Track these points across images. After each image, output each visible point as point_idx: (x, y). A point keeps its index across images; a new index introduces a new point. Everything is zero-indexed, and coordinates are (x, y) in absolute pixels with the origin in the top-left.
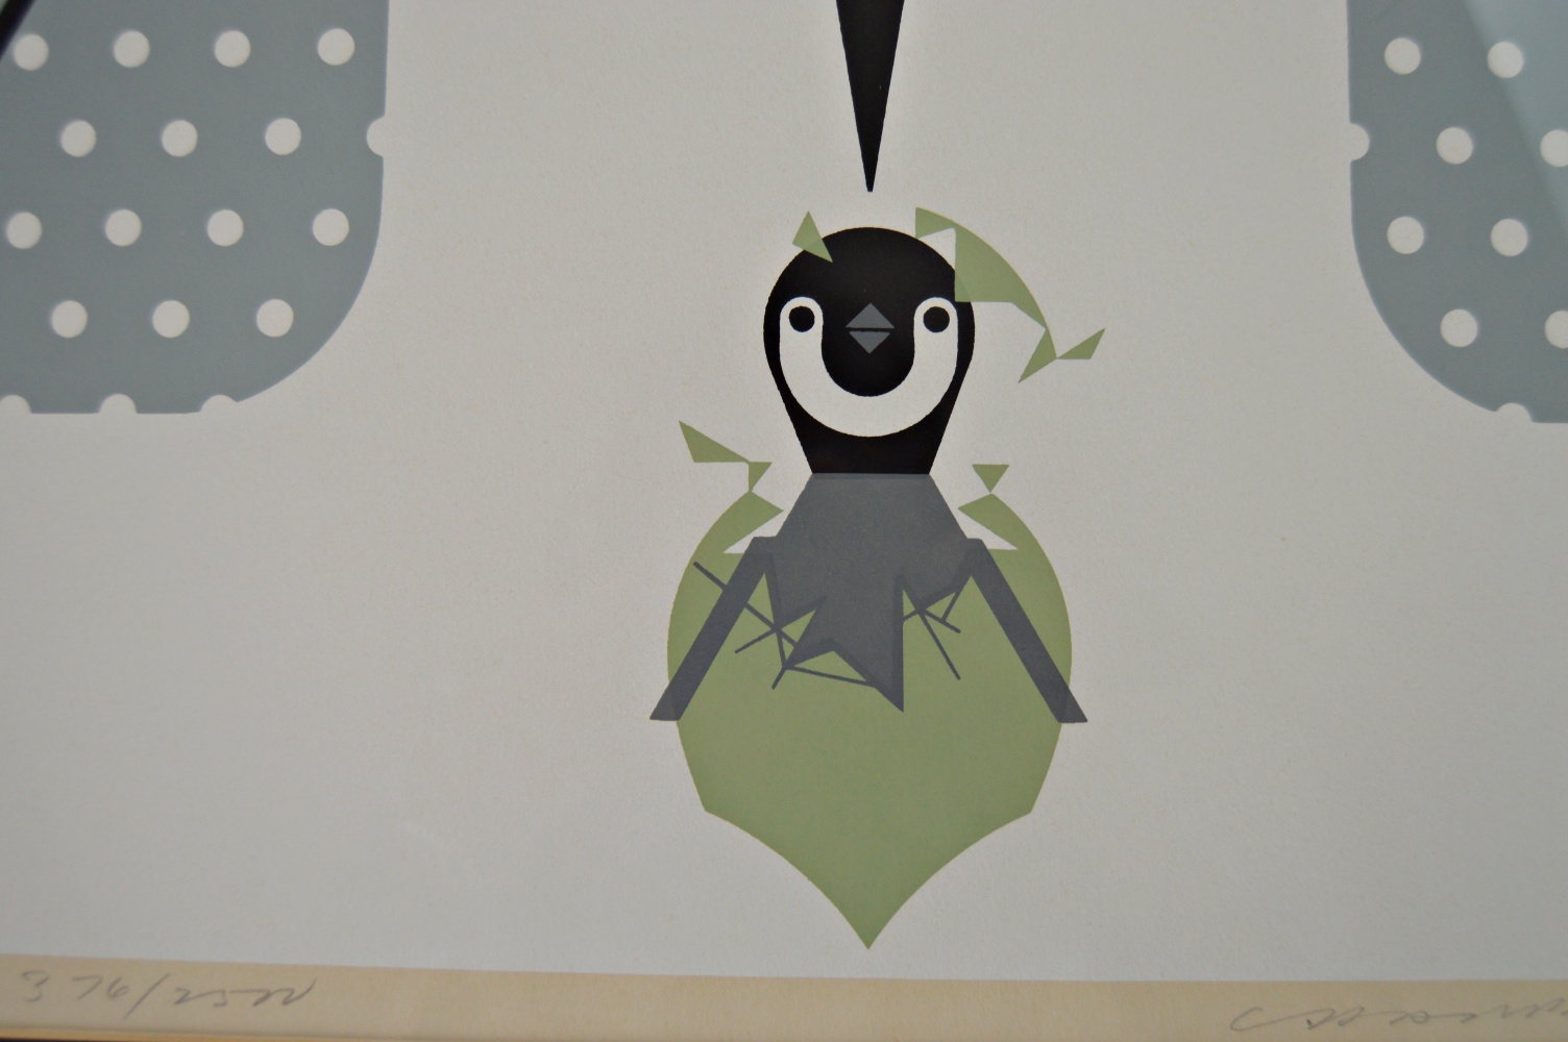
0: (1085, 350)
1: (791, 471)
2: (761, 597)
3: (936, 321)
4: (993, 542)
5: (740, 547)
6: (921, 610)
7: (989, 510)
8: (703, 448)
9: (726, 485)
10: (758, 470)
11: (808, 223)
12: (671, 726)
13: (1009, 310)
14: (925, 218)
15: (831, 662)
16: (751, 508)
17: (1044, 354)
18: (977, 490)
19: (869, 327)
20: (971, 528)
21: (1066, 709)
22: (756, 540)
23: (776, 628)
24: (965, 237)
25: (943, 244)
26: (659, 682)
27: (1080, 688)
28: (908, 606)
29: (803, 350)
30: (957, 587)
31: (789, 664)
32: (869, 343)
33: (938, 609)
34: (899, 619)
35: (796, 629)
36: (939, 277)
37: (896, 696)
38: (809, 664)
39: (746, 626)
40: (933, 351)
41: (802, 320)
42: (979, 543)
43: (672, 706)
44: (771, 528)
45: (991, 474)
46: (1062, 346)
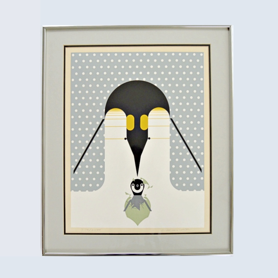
0: (152, 187)
1: (132, 195)
2: (130, 203)
3: (142, 185)
4: (146, 200)
5: (129, 200)
6: (141, 204)
7: (145, 197)
8: (127, 194)
9: (128, 196)
10: (130, 195)
11: (133, 179)
12: (125, 212)
13: (147, 184)
14: (141, 178)
15: (135, 207)
16: (130, 198)
17: (149, 187)
18: (144, 196)
19: (137, 186)
20: (144, 199)
21: (151, 210)
22: (130, 200)
23: (132, 205)
24: (144, 179)
25: (142, 180)
26: (124, 209)
27: (151, 209)
28: (140, 204)
29: (133, 187)
30: (143, 203)
31: (132, 208)
32: (137, 187)
33: (142, 204)
34: (139, 205)
35: (133, 205)
36: (142, 182)
37: (139, 209)
38: (134, 207)
39: (129, 205)
40: (142, 187)
41: (133, 185)
42: (145, 200)
43: (125, 210)
44: (131, 199)
45: (145, 195)
46: (150, 187)
